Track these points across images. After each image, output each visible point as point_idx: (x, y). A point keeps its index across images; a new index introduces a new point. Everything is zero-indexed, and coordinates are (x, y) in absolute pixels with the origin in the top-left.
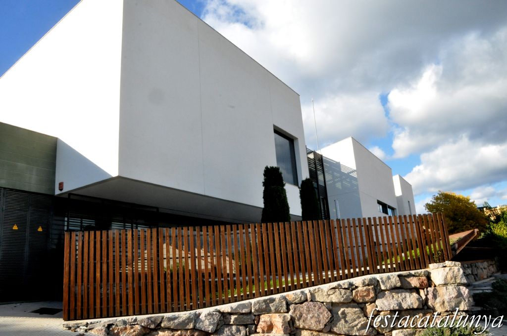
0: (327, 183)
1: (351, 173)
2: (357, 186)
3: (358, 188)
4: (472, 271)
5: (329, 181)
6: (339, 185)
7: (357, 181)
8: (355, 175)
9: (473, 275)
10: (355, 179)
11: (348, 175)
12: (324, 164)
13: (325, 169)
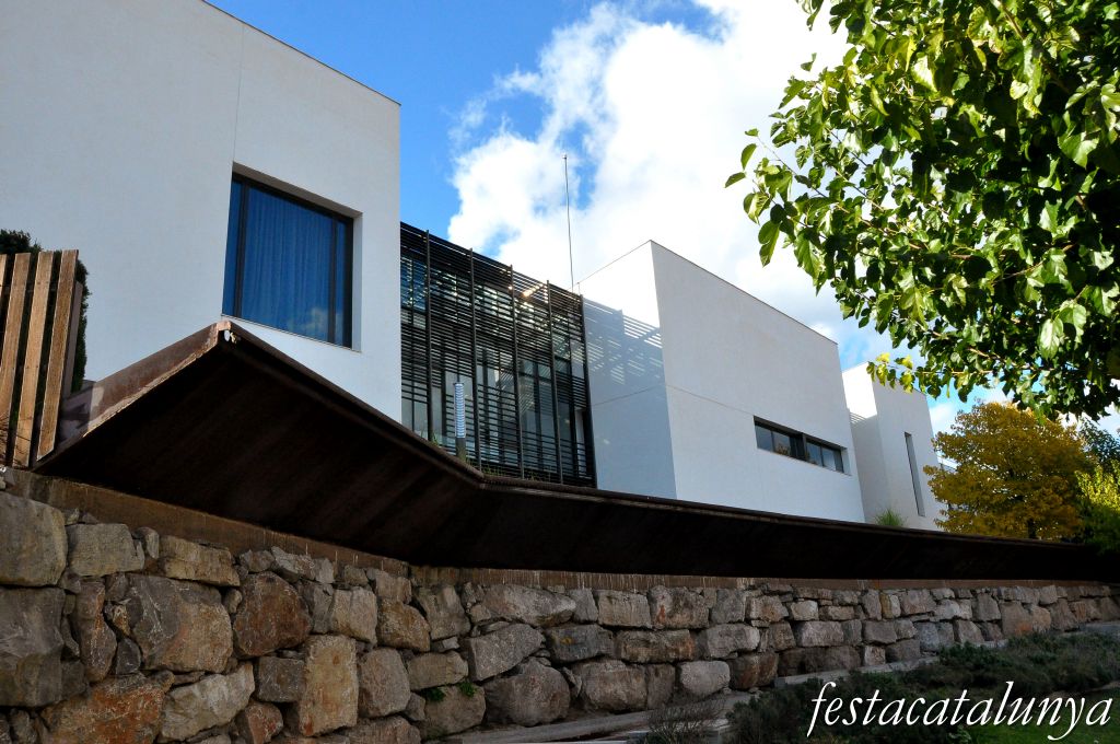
0: (591, 370)
1: (646, 337)
2: (660, 371)
3: (662, 380)
4: (974, 610)
5: (596, 364)
6: (618, 374)
7: (661, 359)
8: (656, 342)
9: (978, 622)
10: (658, 353)
11: (640, 344)
12: (586, 318)
13: (589, 334)
